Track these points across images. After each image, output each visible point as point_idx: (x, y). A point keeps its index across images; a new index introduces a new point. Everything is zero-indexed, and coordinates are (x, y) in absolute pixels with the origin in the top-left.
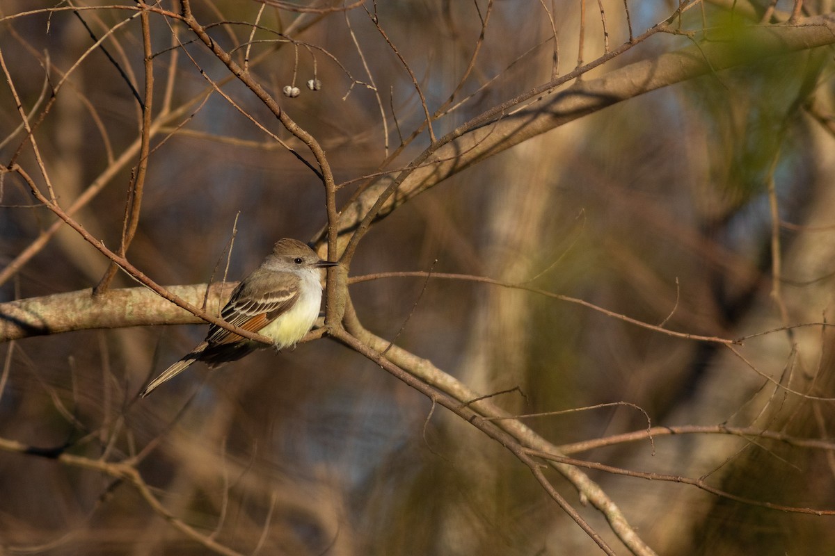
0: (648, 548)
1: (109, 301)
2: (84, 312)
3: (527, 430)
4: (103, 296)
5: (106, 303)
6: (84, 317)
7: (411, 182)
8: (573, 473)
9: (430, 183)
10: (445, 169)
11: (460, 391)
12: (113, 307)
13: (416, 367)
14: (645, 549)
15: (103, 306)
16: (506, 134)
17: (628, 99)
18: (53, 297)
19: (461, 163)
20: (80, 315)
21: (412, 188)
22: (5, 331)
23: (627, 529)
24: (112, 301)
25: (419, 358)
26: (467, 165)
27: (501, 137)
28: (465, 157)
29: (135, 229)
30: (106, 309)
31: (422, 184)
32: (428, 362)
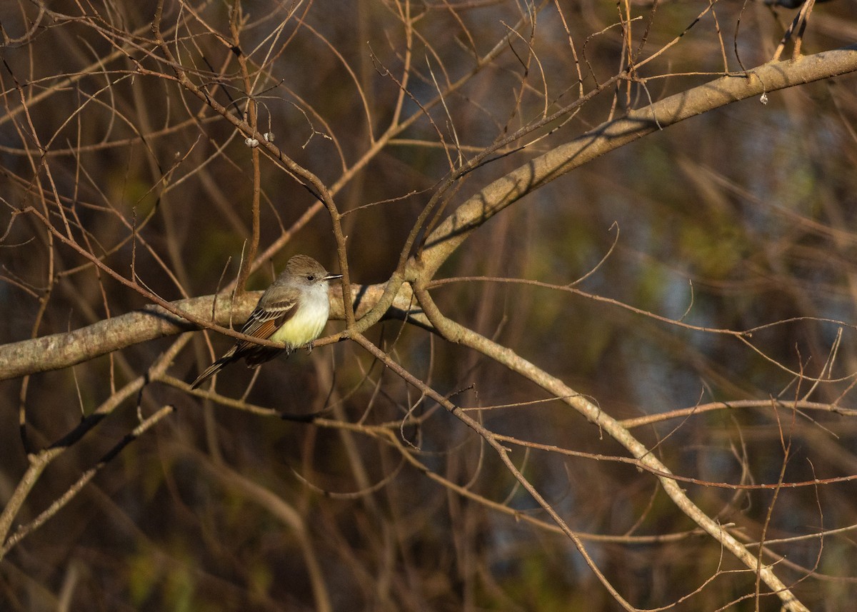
0: (695, 507)
1: (245, 302)
2: (224, 311)
3: (593, 407)
4: (239, 298)
5: (242, 304)
6: (224, 315)
7: (496, 198)
8: (630, 444)
9: (512, 197)
10: (523, 186)
11: (536, 375)
12: (248, 307)
13: (500, 355)
14: (692, 508)
15: (239, 306)
16: (570, 157)
17: (668, 126)
18: (200, 298)
19: (535, 181)
20: (221, 314)
21: (497, 202)
22: (160, 327)
23: (677, 491)
24: (247, 302)
25: (503, 348)
26: (541, 181)
27: (566, 159)
28: (538, 175)
29: (258, 241)
30: (242, 309)
31: (505, 198)
32: (510, 351)
